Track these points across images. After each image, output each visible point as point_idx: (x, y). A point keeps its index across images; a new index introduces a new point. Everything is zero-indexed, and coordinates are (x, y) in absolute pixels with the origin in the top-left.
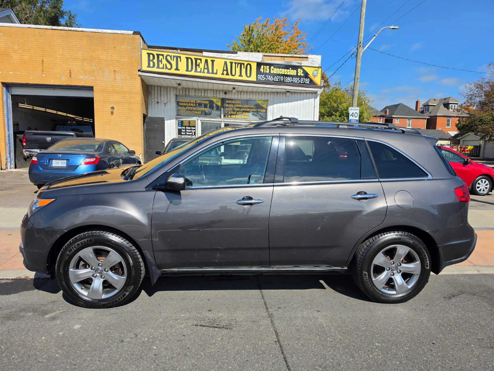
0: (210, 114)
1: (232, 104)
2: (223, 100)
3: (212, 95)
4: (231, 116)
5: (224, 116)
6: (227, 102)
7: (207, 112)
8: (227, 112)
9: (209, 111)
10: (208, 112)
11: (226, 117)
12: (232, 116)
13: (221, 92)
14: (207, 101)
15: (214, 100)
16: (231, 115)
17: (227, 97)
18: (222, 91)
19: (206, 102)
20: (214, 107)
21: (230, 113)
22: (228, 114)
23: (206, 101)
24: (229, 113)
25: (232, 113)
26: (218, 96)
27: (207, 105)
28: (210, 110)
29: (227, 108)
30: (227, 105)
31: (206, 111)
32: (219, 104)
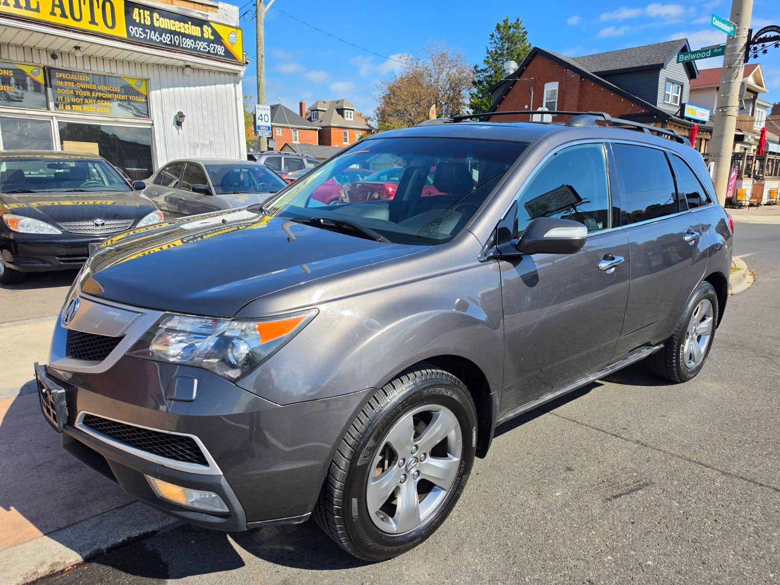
0: (19, 99)
1: (71, 81)
2: (48, 72)
3: (21, 58)
4: (72, 108)
5: (57, 106)
6: (59, 75)
7: (12, 96)
8: (62, 97)
9: (16, 93)
10: (15, 95)
11: (60, 108)
12: (73, 106)
13: (43, 54)
14: (9, 69)
15: (27, 70)
16: (71, 104)
17: (58, 64)
18: (45, 52)
19: (6, 73)
20: (27, 85)
21: (69, 101)
22: (64, 102)
23: (6, 69)
24: (68, 100)
25: (74, 100)
26: (36, 61)
27: (9, 78)
28: (19, 92)
29: (61, 88)
30: (61, 83)
31: (10, 93)
32: (40, 79)
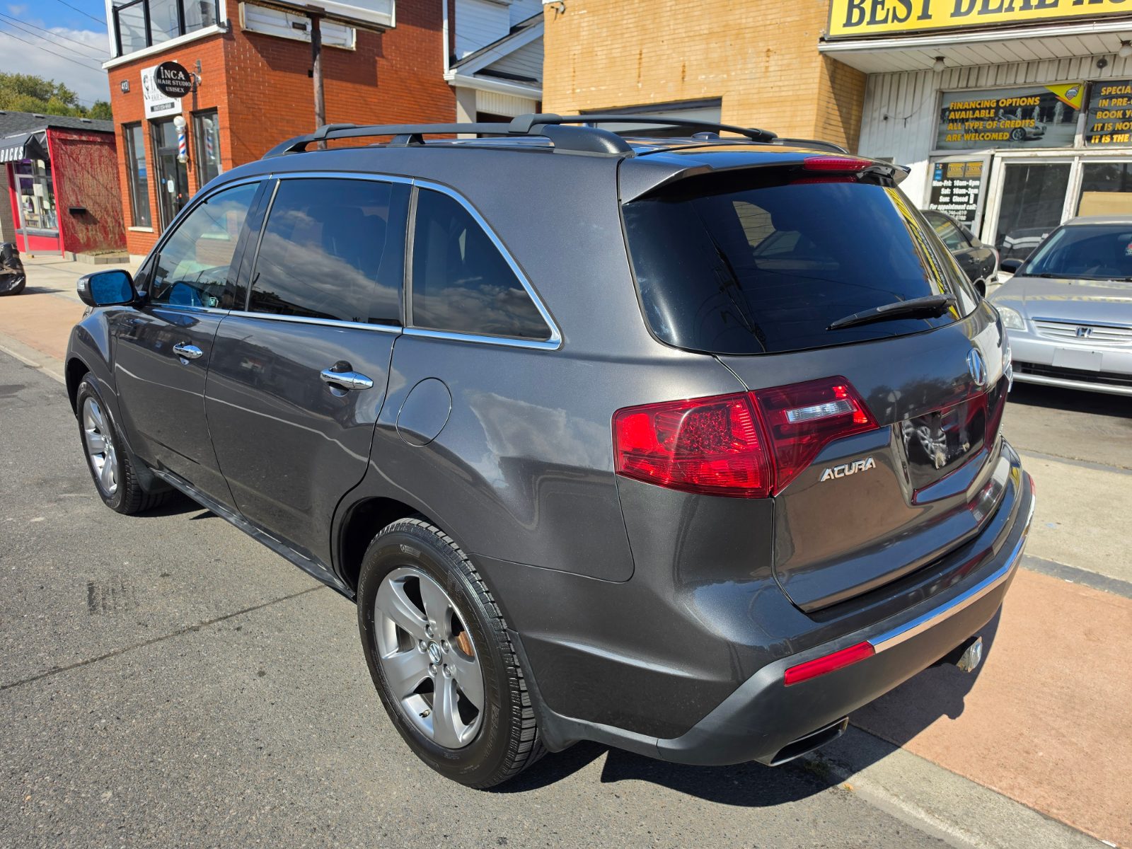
0: (1038, 136)
1: (1122, 96)
2: (1092, 89)
3: (1051, 77)
4: (1112, 139)
5: (1088, 139)
6: (1105, 91)
7: (1030, 133)
8: (1100, 125)
9: (1037, 128)
10: (1034, 131)
11: (1093, 141)
12: (1115, 137)
13: (1086, 64)
14: (1035, 96)
15: (1060, 92)
16: (1114, 132)
17: (1106, 74)
18: (1090, 59)
19: (1031, 101)
20: (1054, 114)
21: (1111, 128)
22: (1102, 133)
23: (1031, 97)
24: (1109, 127)
25: (1119, 126)
26: (1073, 76)
27: (1032, 108)
28: (1041, 125)
29: (1103, 110)
30: (1105, 103)
31: (1027, 130)
32: (1077, 102)
